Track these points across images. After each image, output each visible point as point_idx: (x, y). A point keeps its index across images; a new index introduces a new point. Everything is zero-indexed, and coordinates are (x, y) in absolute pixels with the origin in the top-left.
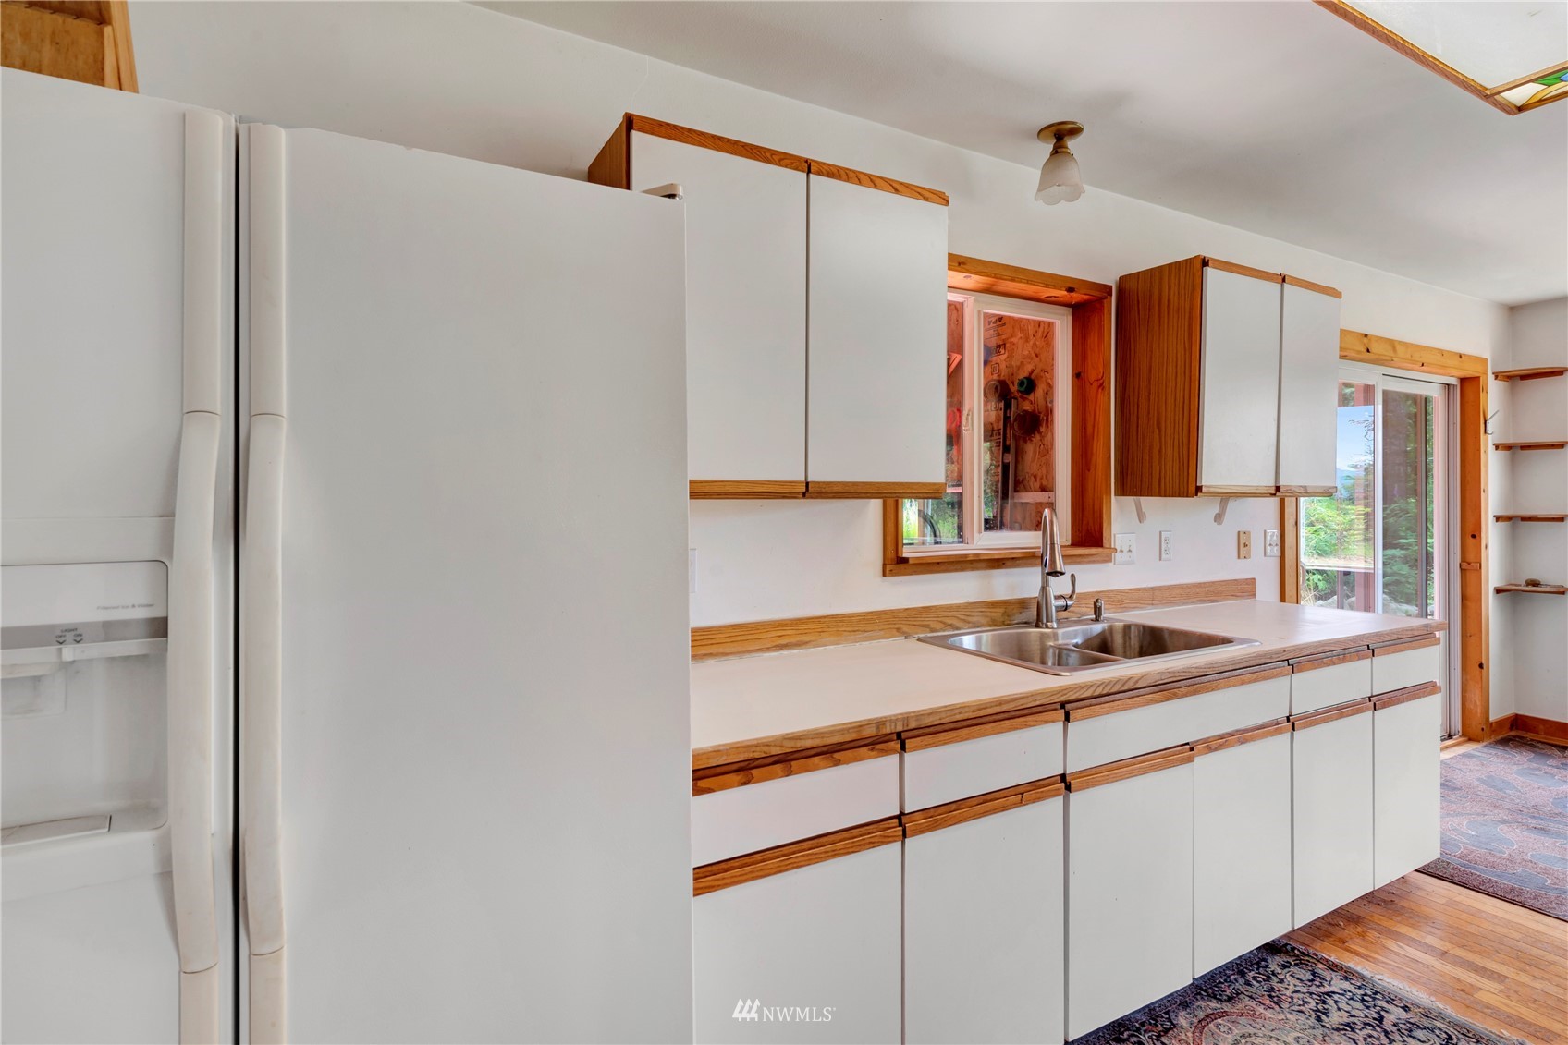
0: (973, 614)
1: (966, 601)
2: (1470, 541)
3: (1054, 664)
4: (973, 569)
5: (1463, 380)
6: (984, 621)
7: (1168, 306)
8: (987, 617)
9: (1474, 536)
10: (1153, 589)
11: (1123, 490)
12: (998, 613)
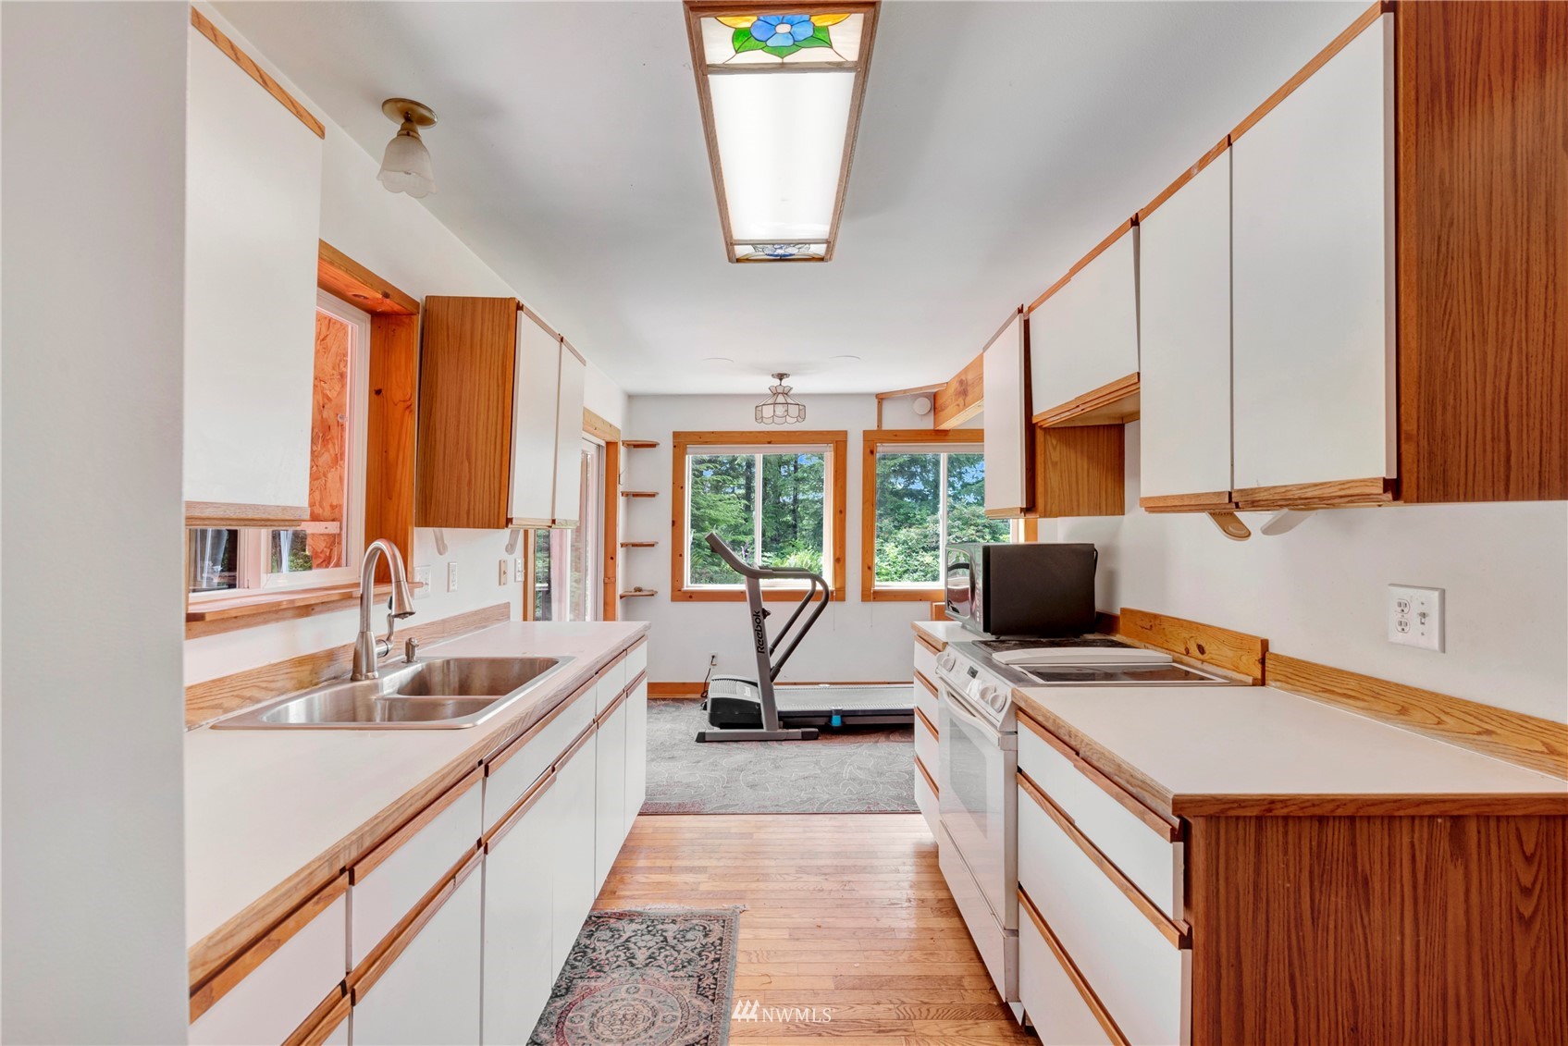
0: (276, 678)
1: (266, 663)
2: (610, 561)
3: (383, 720)
4: (277, 620)
5: (608, 444)
6: (289, 684)
7: (481, 339)
8: (292, 678)
9: (612, 558)
10: (444, 621)
11: (425, 520)
12: (304, 673)
